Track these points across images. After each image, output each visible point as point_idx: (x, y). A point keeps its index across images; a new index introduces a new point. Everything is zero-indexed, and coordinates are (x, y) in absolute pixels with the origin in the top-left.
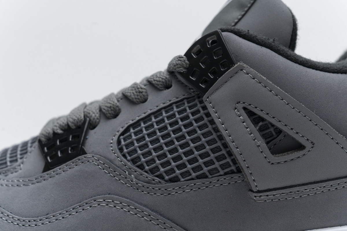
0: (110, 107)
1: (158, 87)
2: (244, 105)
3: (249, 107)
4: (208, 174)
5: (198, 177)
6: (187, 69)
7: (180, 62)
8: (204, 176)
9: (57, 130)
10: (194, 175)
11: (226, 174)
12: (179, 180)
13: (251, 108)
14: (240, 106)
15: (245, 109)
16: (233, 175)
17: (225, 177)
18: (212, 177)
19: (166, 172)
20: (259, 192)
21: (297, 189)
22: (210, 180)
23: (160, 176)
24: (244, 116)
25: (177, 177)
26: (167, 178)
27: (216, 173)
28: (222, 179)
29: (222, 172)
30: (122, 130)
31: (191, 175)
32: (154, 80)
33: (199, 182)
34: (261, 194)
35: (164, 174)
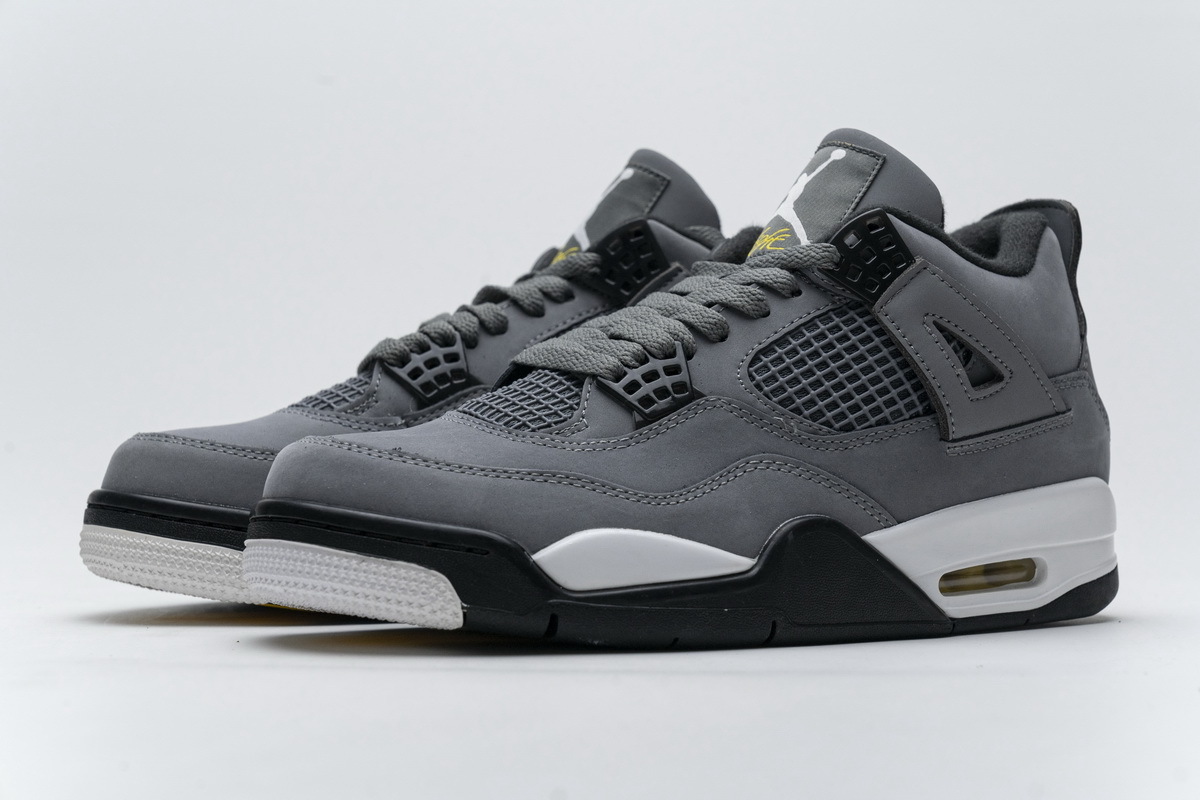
0: (716, 324)
1: (783, 293)
2: (934, 318)
3: (940, 321)
4: (889, 418)
5: (878, 423)
6: (837, 264)
7: (827, 253)
8: (884, 422)
9: (631, 361)
10: (873, 420)
11: (911, 418)
12: (853, 428)
13: (943, 323)
14: (929, 319)
15: (935, 323)
16: (919, 419)
17: (911, 421)
18: (896, 423)
19: (835, 417)
20: (954, 441)
21: (992, 436)
22: (895, 426)
23: (827, 424)
24: (937, 335)
25: (850, 424)
26: (837, 426)
27: (899, 417)
28: (907, 424)
29: (907, 416)
30: (748, 359)
31: (868, 420)
32: (776, 283)
33: (880, 429)
34: (956, 444)
35: (833, 422)
